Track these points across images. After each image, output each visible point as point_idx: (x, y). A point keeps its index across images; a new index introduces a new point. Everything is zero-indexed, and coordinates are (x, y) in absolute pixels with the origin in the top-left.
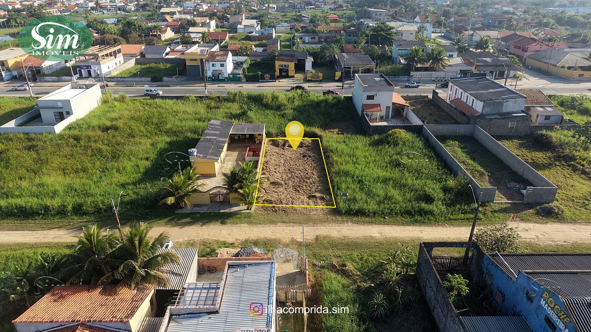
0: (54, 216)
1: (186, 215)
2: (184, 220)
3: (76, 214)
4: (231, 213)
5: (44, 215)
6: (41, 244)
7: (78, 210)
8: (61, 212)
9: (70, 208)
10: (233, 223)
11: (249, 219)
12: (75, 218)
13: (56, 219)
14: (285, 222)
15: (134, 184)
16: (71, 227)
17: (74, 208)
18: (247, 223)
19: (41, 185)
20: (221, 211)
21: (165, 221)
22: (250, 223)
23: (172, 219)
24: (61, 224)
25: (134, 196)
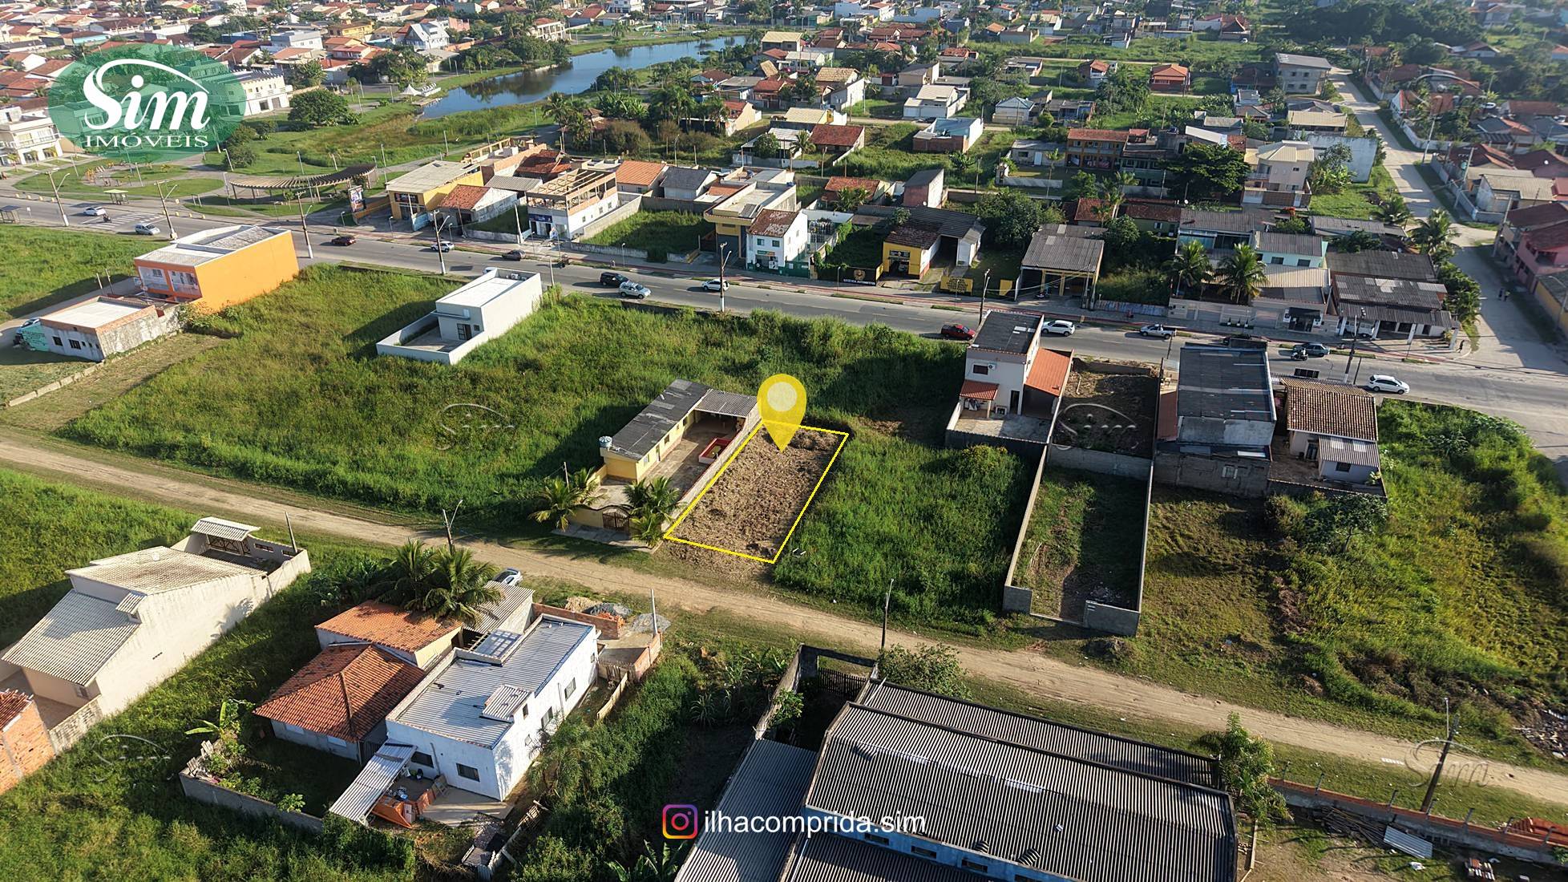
0: (403, 507)
1: (562, 539)
2: (555, 547)
3: (429, 510)
4: (622, 548)
5: (392, 503)
6: (378, 543)
7: (433, 505)
8: (412, 504)
9: (423, 500)
10: (615, 564)
11: (641, 563)
12: (427, 515)
13: (405, 513)
14: (684, 578)
15: (517, 477)
16: (417, 527)
17: (428, 501)
18: (634, 567)
19: (401, 458)
20: (612, 543)
21: (532, 542)
22: (638, 569)
23: (541, 543)
24: (408, 522)
25: (509, 497)
